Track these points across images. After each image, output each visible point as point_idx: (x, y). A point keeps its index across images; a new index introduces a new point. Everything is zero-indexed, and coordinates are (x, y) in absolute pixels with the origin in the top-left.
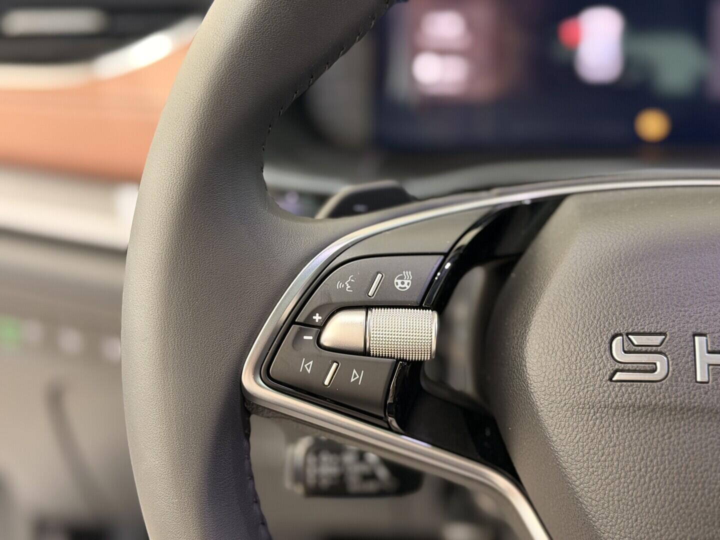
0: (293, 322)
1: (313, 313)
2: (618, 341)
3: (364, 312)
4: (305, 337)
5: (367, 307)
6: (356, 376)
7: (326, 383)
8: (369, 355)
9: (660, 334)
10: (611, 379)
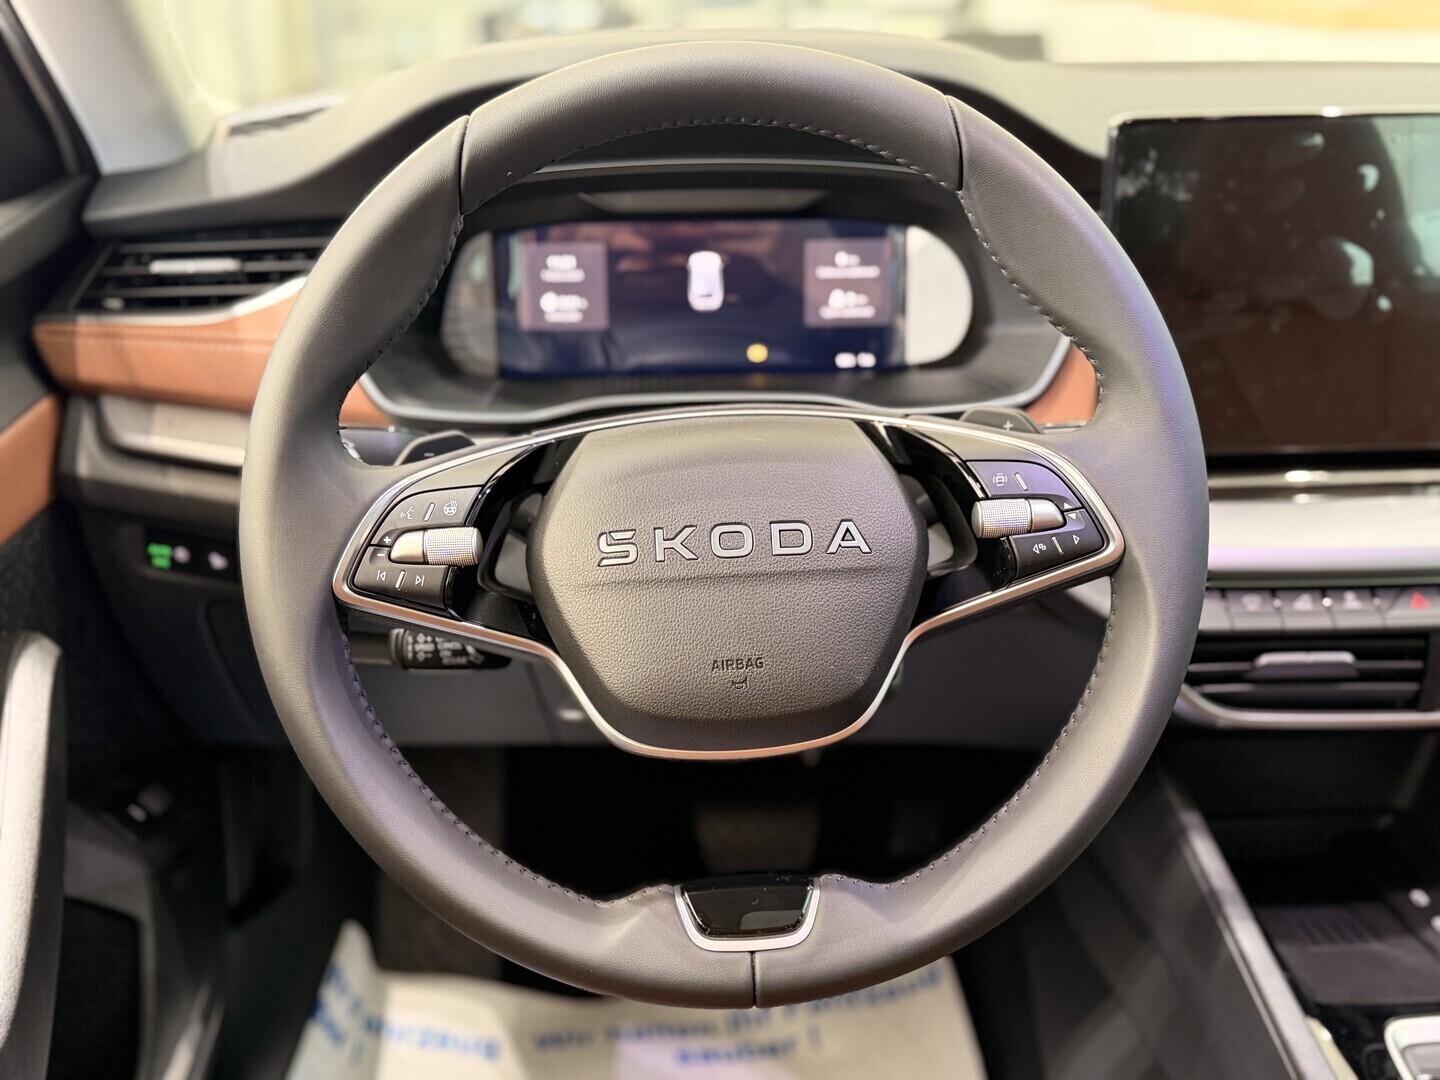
0: (369, 545)
1: (384, 537)
2: (604, 537)
3: (421, 533)
4: (379, 555)
5: (424, 529)
6: (419, 581)
7: (397, 586)
8: (428, 563)
9: (632, 530)
10: (599, 565)
